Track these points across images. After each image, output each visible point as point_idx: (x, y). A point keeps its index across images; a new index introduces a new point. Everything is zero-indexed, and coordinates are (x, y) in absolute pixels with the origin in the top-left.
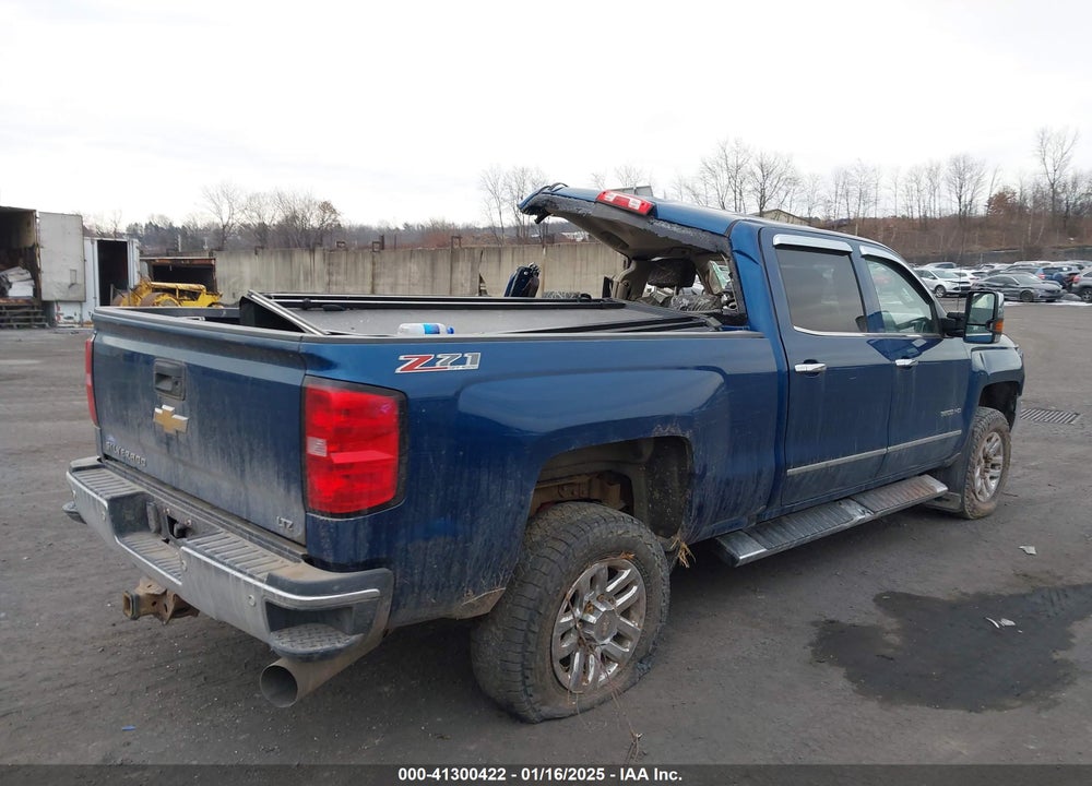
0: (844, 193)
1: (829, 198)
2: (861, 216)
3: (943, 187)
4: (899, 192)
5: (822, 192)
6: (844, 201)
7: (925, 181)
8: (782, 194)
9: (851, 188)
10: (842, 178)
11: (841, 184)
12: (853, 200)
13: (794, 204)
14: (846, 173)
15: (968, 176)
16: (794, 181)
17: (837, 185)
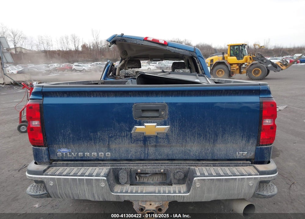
0: (42, 42)
1: (37, 44)
2: (48, 50)
3: (70, 42)
4: (58, 43)
5: (35, 42)
6: (42, 45)
7: (65, 40)
8: (22, 42)
9: (44, 41)
10: (40, 38)
11: (40, 40)
12: (45, 45)
13: (26, 45)
14: (41, 37)
15: (76, 39)
16: (25, 38)
17: (39, 40)
